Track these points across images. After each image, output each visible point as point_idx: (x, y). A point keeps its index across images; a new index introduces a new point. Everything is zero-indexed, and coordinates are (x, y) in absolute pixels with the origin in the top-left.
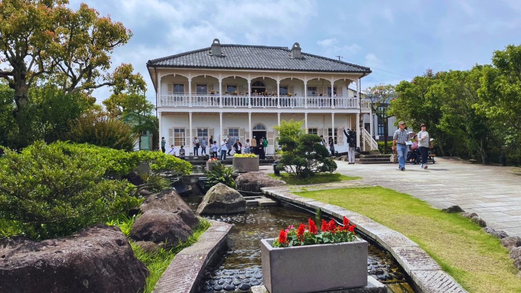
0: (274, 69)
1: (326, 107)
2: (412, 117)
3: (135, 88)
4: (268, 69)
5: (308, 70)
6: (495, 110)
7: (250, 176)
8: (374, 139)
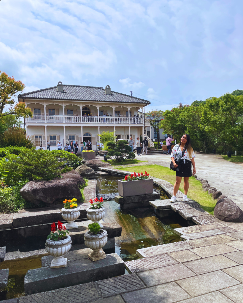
0: (96, 101)
1: (126, 123)
2: (172, 129)
3: (26, 115)
4: (92, 101)
5: (115, 102)
6: (208, 128)
7: (93, 162)
8: (152, 141)
